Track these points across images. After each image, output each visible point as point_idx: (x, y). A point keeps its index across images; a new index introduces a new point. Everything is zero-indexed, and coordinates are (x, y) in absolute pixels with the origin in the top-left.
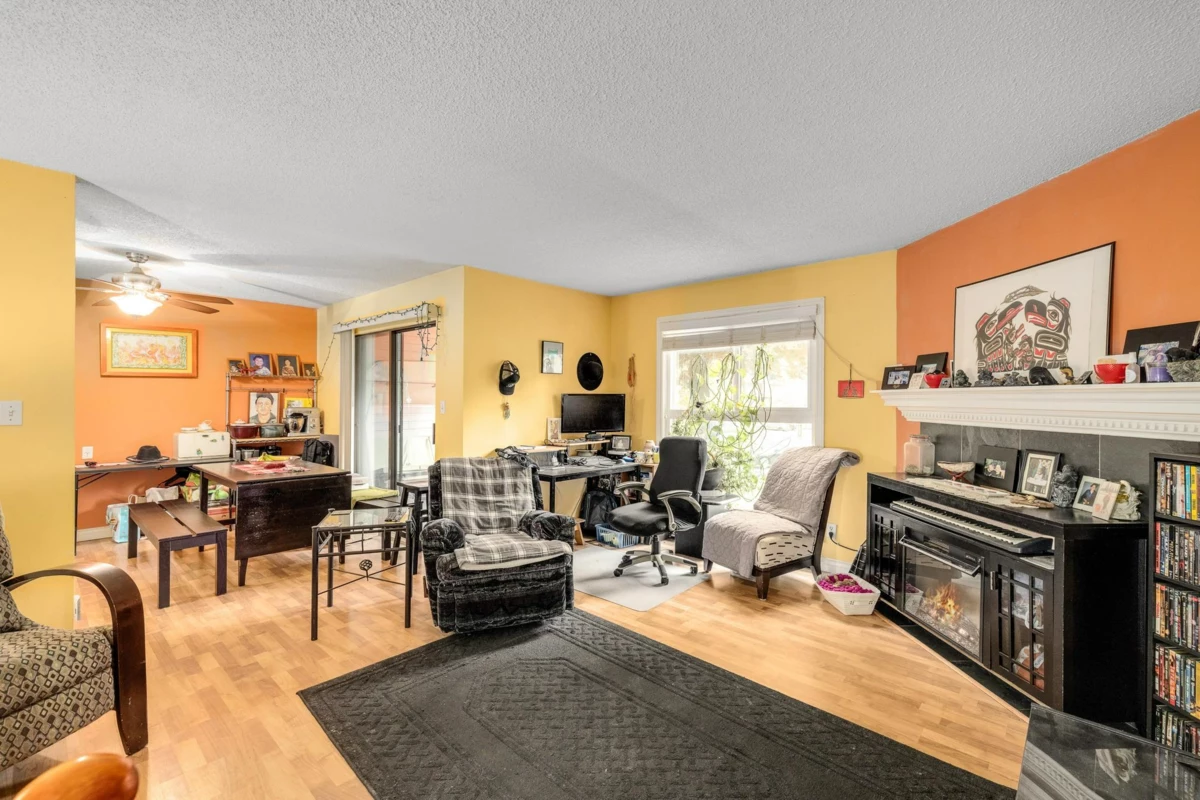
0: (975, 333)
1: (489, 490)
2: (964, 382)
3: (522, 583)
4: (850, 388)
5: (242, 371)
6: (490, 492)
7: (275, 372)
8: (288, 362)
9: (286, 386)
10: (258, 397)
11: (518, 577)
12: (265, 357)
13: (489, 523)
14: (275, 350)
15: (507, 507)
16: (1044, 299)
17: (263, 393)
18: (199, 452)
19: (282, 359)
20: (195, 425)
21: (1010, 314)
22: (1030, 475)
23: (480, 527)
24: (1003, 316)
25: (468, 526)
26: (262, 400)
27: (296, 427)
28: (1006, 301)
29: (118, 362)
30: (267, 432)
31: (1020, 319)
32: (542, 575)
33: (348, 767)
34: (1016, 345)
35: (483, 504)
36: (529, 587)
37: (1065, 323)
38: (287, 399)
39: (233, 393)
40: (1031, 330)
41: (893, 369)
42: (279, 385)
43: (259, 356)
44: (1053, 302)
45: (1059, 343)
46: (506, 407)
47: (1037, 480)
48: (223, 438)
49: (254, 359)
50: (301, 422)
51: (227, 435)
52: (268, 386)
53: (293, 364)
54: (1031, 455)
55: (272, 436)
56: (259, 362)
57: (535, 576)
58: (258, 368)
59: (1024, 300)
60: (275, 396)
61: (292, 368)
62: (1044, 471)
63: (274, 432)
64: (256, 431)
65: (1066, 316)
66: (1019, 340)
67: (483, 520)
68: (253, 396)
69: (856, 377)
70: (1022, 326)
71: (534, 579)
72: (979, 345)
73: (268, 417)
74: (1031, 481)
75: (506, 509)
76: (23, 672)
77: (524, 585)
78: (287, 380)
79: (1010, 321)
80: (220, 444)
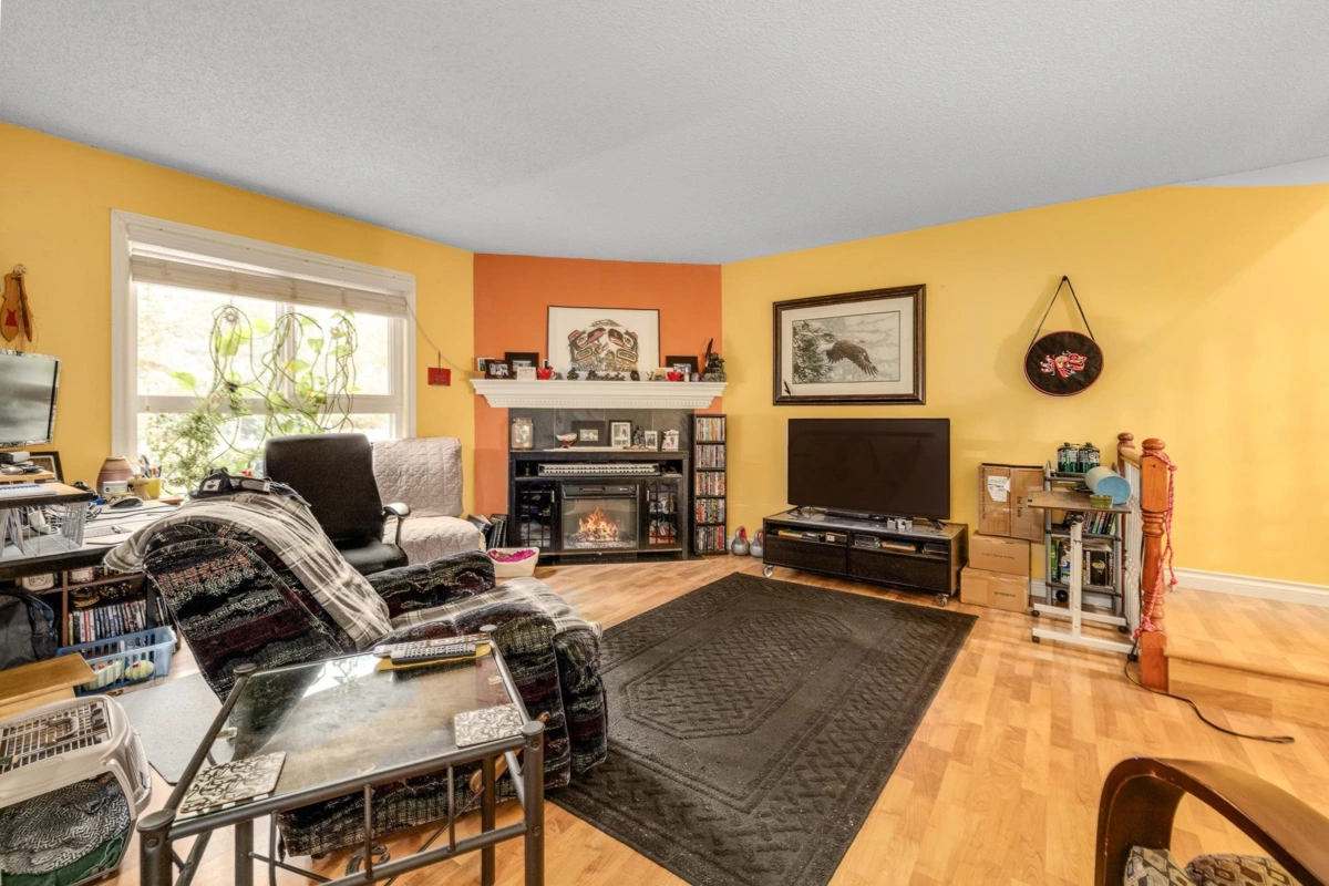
0: (568, 342)
2: (559, 377)
4: (439, 376)
16: (622, 331)
21: (597, 334)
22: (616, 435)
24: (591, 335)
28: (593, 325)
31: (604, 339)
33: (887, 786)
34: (603, 355)
37: (635, 346)
40: (614, 347)
41: (493, 361)
44: (627, 333)
45: (632, 358)
47: (622, 437)
54: (613, 424)
59: (608, 328)
62: (624, 432)
65: (636, 343)
66: (605, 352)
69: (444, 366)
70: (607, 344)
72: (572, 352)
74: (618, 438)
79: (597, 339)
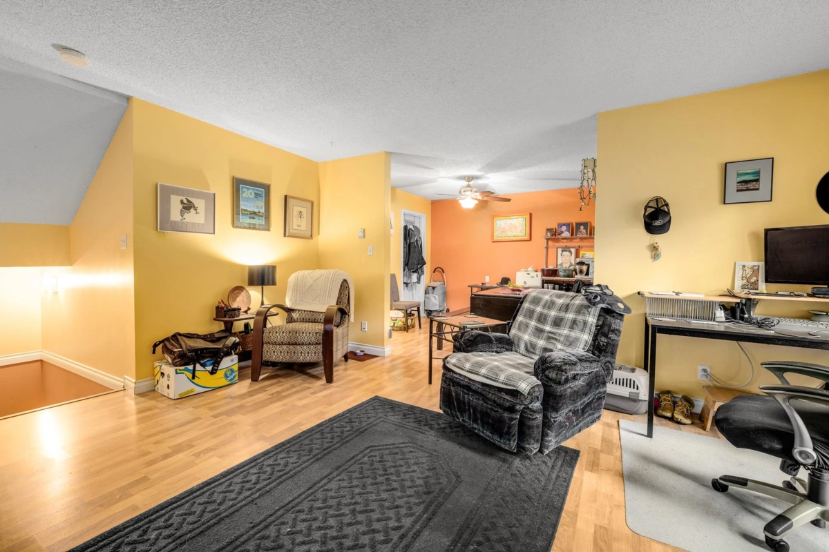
1: (550, 321)
3: (485, 399)
5: (554, 235)
6: (549, 322)
7: (572, 235)
8: (582, 227)
9: (581, 244)
10: (562, 251)
11: (484, 393)
12: (568, 225)
13: (534, 349)
14: (574, 220)
15: (556, 339)
17: (565, 249)
18: (525, 283)
19: (579, 225)
20: (526, 268)
23: (527, 350)
25: (518, 345)
26: (565, 253)
27: (581, 272)
29: (498, 235)
30: (561, 273)
32: (502, 401)
35: (539, 332)
36: (489, 406)
38: (581, 253)
39: (549, 250)
42: (576, 243)
43: (564, 225)
46: (654, 248)
48: (537, 276)
49: (561, 227)
50: (585, 268)
51: (540, 274)
52: (569, 244)
53: (586, 228)
55: (564, 277)
56: (564, 228)
57: (496, 399)
58: (562, 232)
60: (573, 250)
61: (584, 231)
63: (565, 274)
64: (554, 272)
67: (531, 344)
68: (560, 250)
71: (494, 402)
73: (569, 264)
75: (554, 341)
76: (296, 332)
77: (485, 402)
78: (582, 239)
80: (536, 280)
